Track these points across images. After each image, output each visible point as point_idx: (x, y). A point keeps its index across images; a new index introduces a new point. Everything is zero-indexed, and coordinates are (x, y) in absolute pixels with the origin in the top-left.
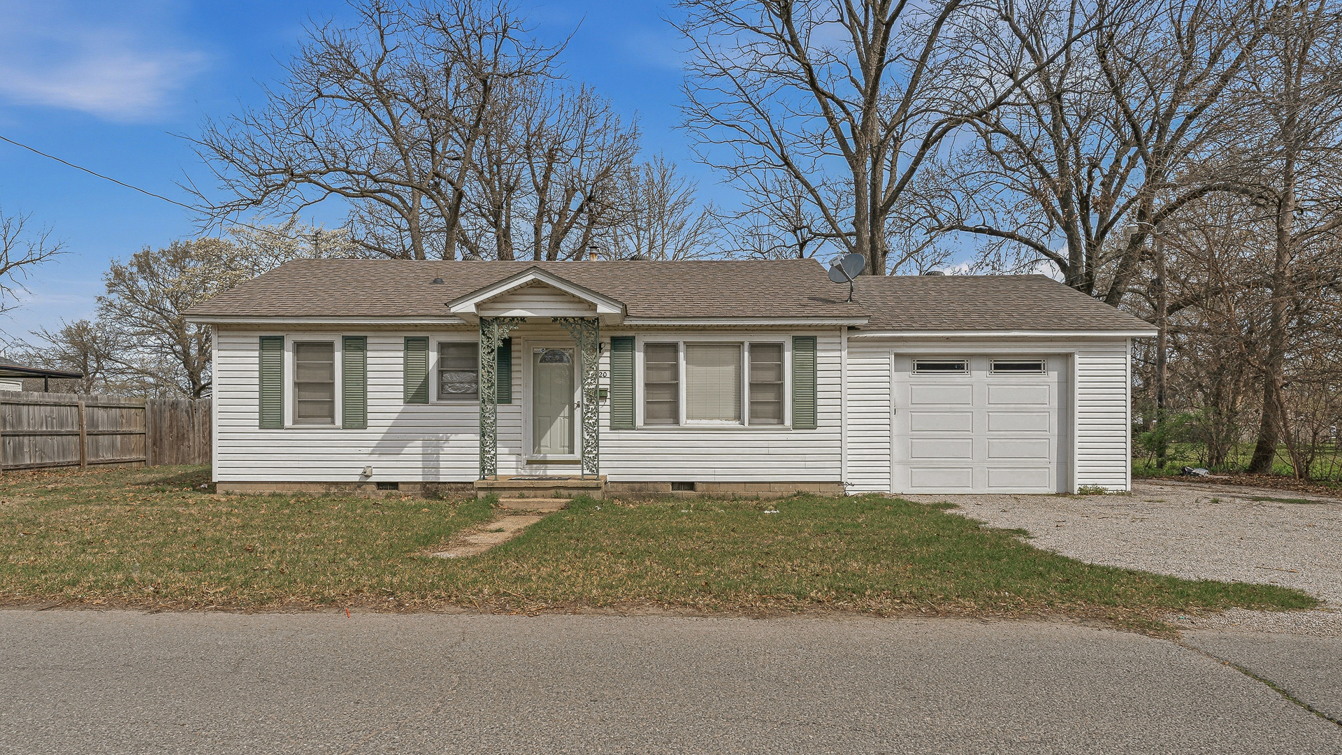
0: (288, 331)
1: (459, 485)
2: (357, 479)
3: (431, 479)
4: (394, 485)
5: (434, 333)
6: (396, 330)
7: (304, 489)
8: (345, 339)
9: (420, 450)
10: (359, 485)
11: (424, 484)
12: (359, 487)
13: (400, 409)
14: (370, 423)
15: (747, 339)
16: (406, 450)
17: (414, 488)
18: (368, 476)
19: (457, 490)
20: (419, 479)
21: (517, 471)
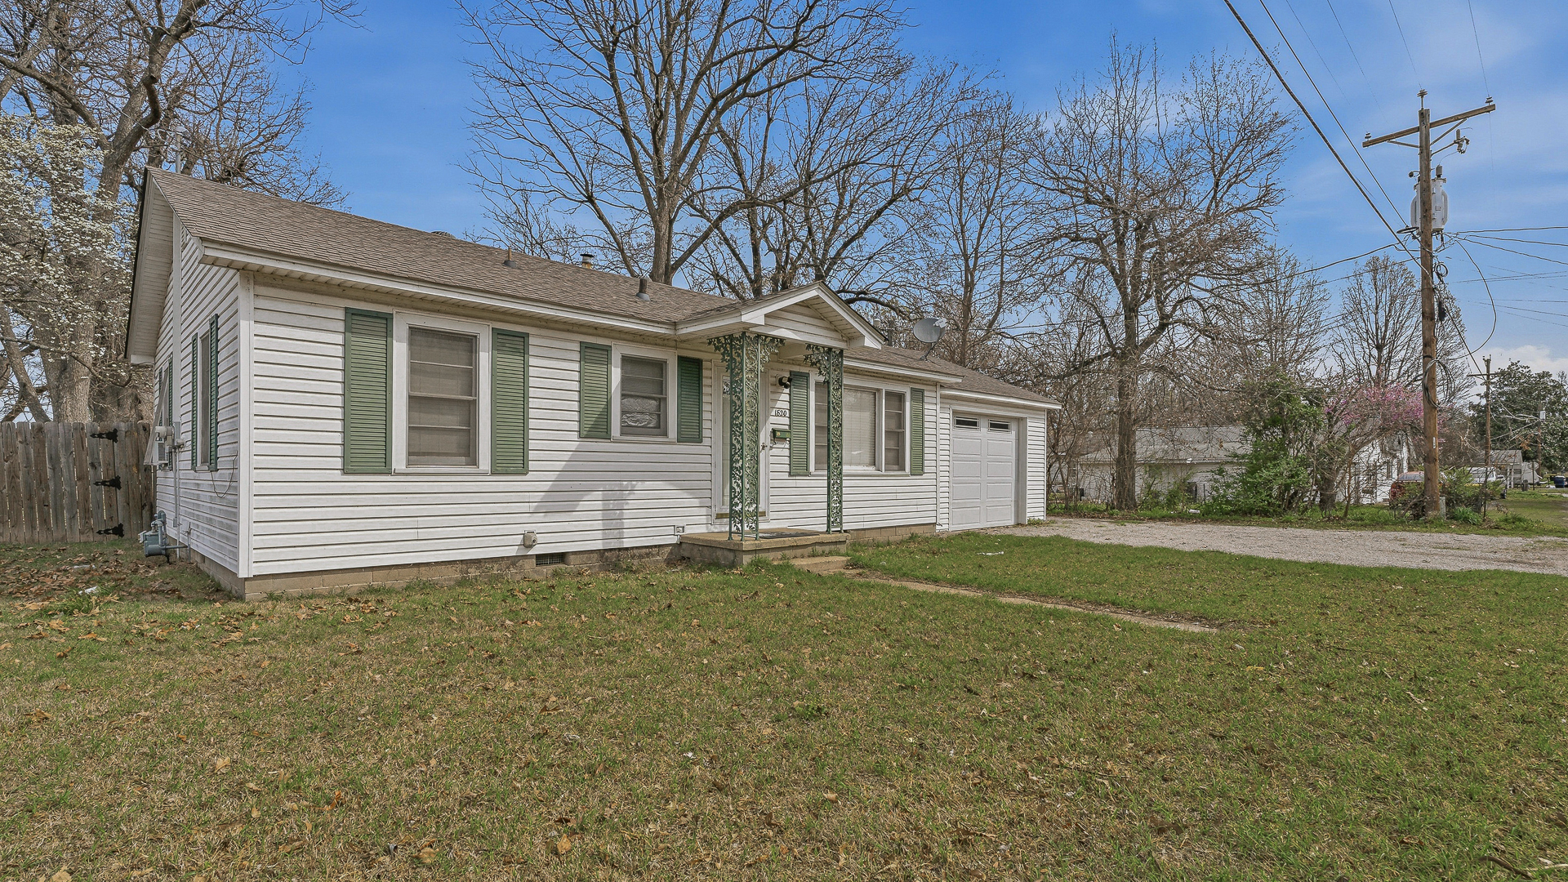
0: (400, 306)
1: (644, 550)
2: (512, 552)
3: (614, 544)
4: (561, 557)
5: (621, 343)
6: (568, 331)
7: (425, 575)
8: (497, 333)
9: (599, 505)
10: (513, 561)
11: (601, 553)
12: (514, 564)
13: (574, 446)
14: (532, 465)
15: (885, 387)
16: (582, 505)
17: (590, 559)
18: (530, 547)
19: (641, 557)
20: (599, 546)
21: (707, 528)
